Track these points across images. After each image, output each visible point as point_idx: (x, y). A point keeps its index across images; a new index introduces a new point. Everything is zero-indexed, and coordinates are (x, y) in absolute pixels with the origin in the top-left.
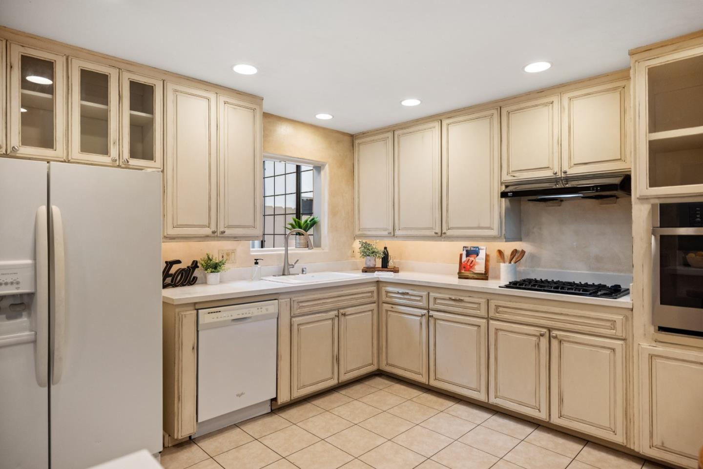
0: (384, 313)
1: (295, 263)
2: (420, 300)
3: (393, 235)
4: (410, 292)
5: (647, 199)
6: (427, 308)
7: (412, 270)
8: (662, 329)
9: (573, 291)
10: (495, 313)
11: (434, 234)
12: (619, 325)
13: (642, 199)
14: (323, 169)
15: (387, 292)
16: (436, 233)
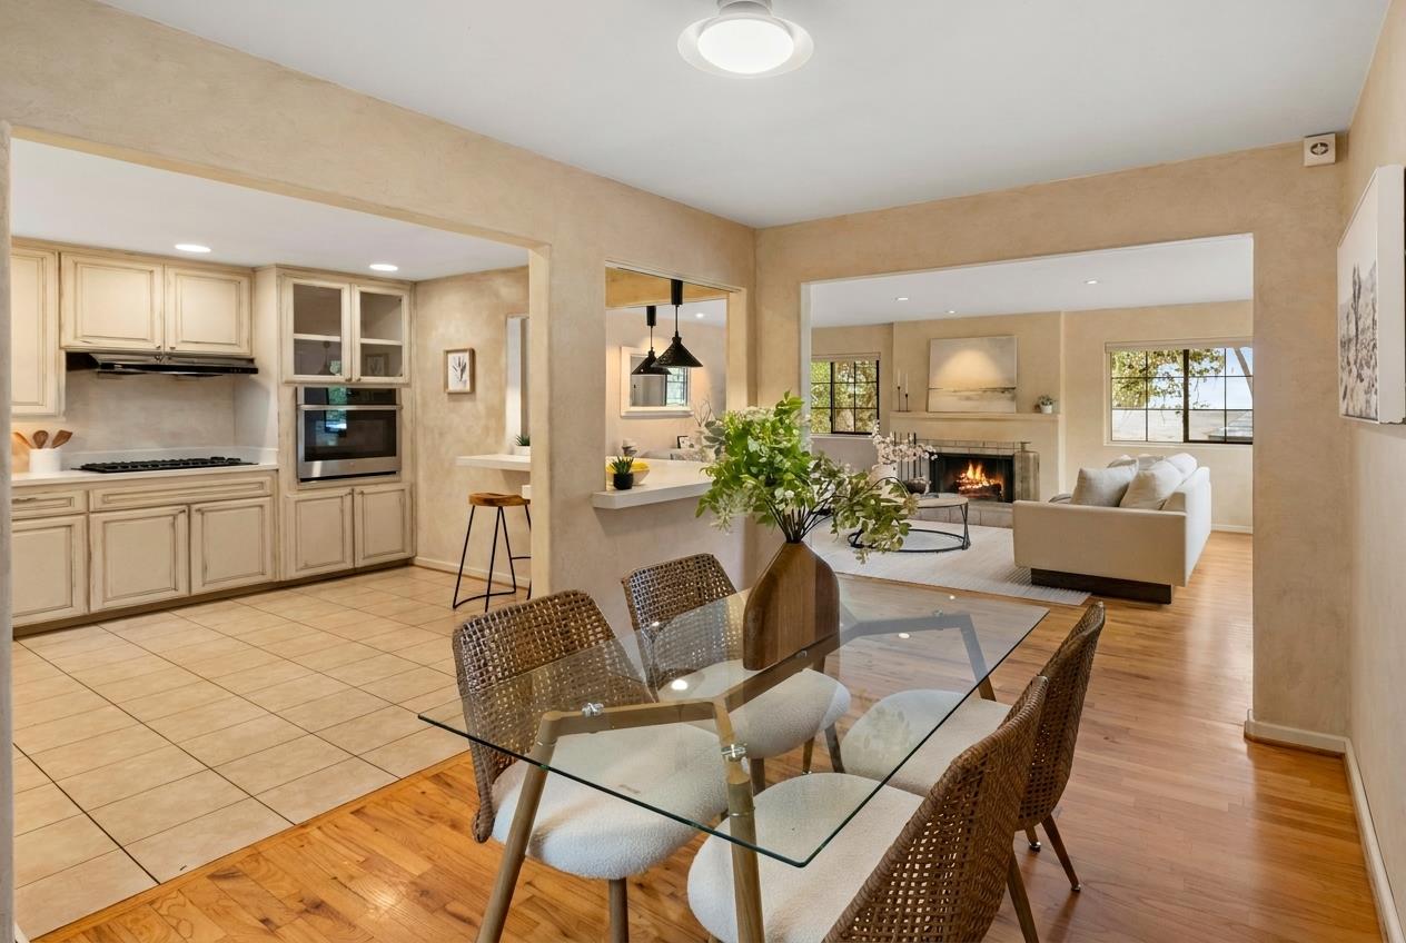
5: (291, 383)
10: (101, 505)
12: (266, 485)
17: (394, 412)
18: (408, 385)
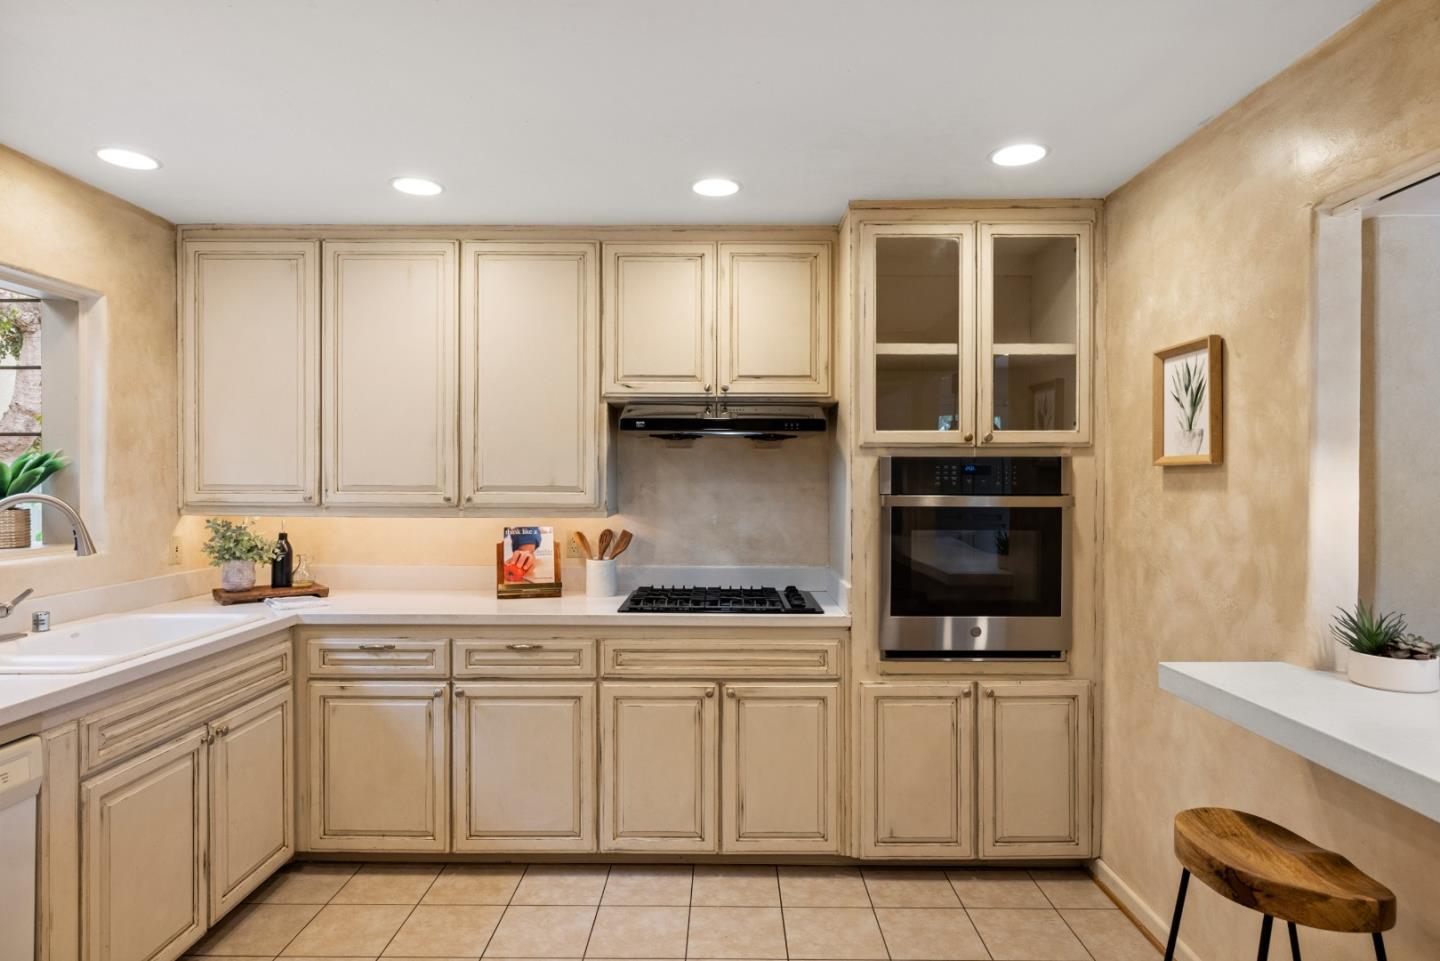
0: (315, 704)
1: (16, 602)
2: (426, 660)
3: (317, 503)
4: (398, 644)
5: (872, 448)
6: (448, 675)
7: (354, 586)
8: (890, 655)
9: (743, 606)
10: (613, 667)
11: (442, 501)
12: (832, 657)
13: (866, 448)
14: (87, 310)
15: (325, 651)
16: (448, 500)
17: (1058, 511)
18: (1086, 448)
